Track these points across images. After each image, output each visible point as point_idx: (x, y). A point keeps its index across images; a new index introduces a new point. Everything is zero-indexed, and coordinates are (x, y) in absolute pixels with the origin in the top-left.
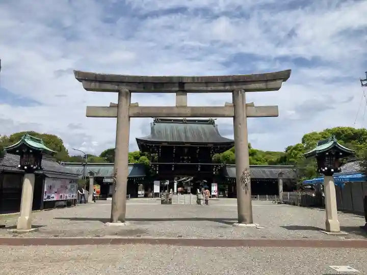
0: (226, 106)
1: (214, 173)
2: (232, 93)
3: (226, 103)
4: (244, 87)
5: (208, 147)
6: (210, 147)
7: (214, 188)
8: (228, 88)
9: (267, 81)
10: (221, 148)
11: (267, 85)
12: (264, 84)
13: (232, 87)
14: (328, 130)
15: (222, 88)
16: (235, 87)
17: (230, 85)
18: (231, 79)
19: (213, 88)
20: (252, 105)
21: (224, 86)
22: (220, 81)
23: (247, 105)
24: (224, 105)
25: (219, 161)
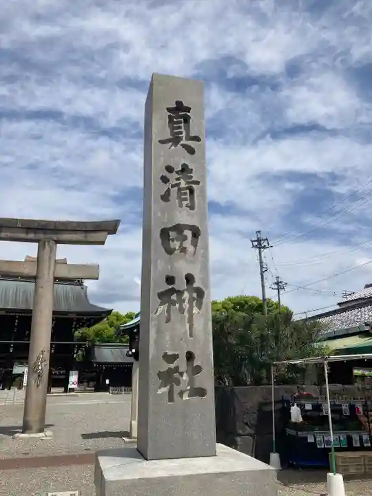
0: (26, 261)
1: (75, 356)
2: (37, 244)
3: (28, 256)
4: (55, 237)
5: (69, 319)
6: (73, 319)
7: (73, 378)
8: (31, 236)
9: (87, 231)
10: (89, 320)
11: (86, 237)
12: (83, 235)
13: (37, 235)
14: (230, 299)
15: (23, 236)
16: (41, 236)
17: (35, 233)
18: (36, 225)
19: (9, 235)
20: (64, 262)
21: (27, 233)
22: (20, 226)
23: (56, 262)
24: (23, 260)
25: (84, 338)
